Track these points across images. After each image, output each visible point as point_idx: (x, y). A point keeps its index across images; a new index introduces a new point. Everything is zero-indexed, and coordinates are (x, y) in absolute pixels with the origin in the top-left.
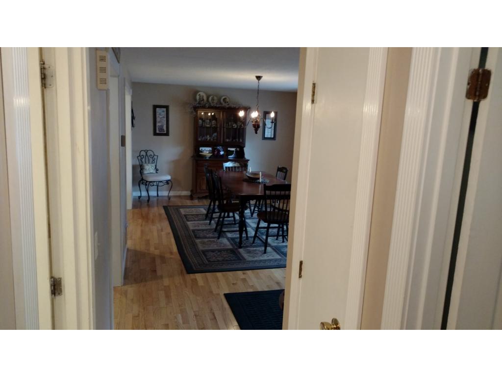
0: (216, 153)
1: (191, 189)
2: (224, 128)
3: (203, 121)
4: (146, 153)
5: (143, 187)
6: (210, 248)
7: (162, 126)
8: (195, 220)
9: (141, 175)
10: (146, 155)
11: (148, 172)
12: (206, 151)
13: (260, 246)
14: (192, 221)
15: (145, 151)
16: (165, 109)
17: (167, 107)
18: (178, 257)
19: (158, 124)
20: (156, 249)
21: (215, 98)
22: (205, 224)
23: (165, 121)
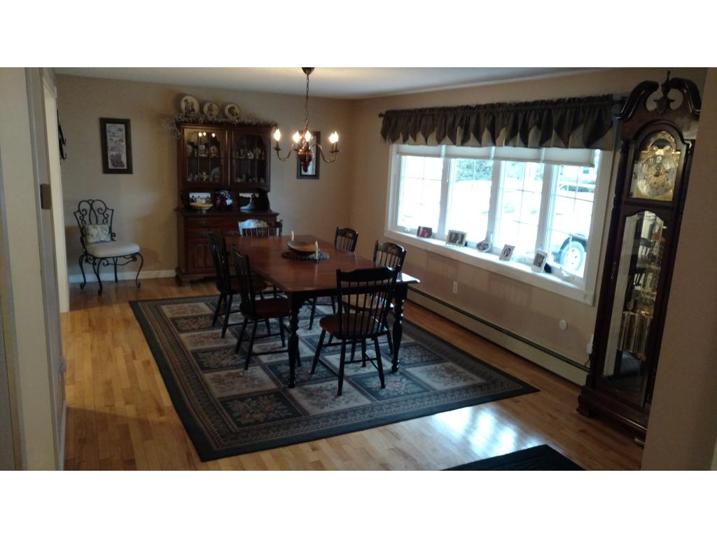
0: (219, 201)
1: (176, 266)
2: (231, 158)
3: (195, 147)
4: (91, 206)
5: (88, 267)
6: (234, 392)
7: (119, 156)
8: (193, 330)
9: (84, 247)
10: (92, 208)
11: (97, 240)
12: (201, 199)
13: (326, 379)
14: (187, 331)
15: (88, 202)
16: (123, 126)
17: (126, 123)
18: (174, 418)
19: (110, 153)
20: (127, 403)
21: (215, 107)
22: (214, 337)
23: (125, 147)
